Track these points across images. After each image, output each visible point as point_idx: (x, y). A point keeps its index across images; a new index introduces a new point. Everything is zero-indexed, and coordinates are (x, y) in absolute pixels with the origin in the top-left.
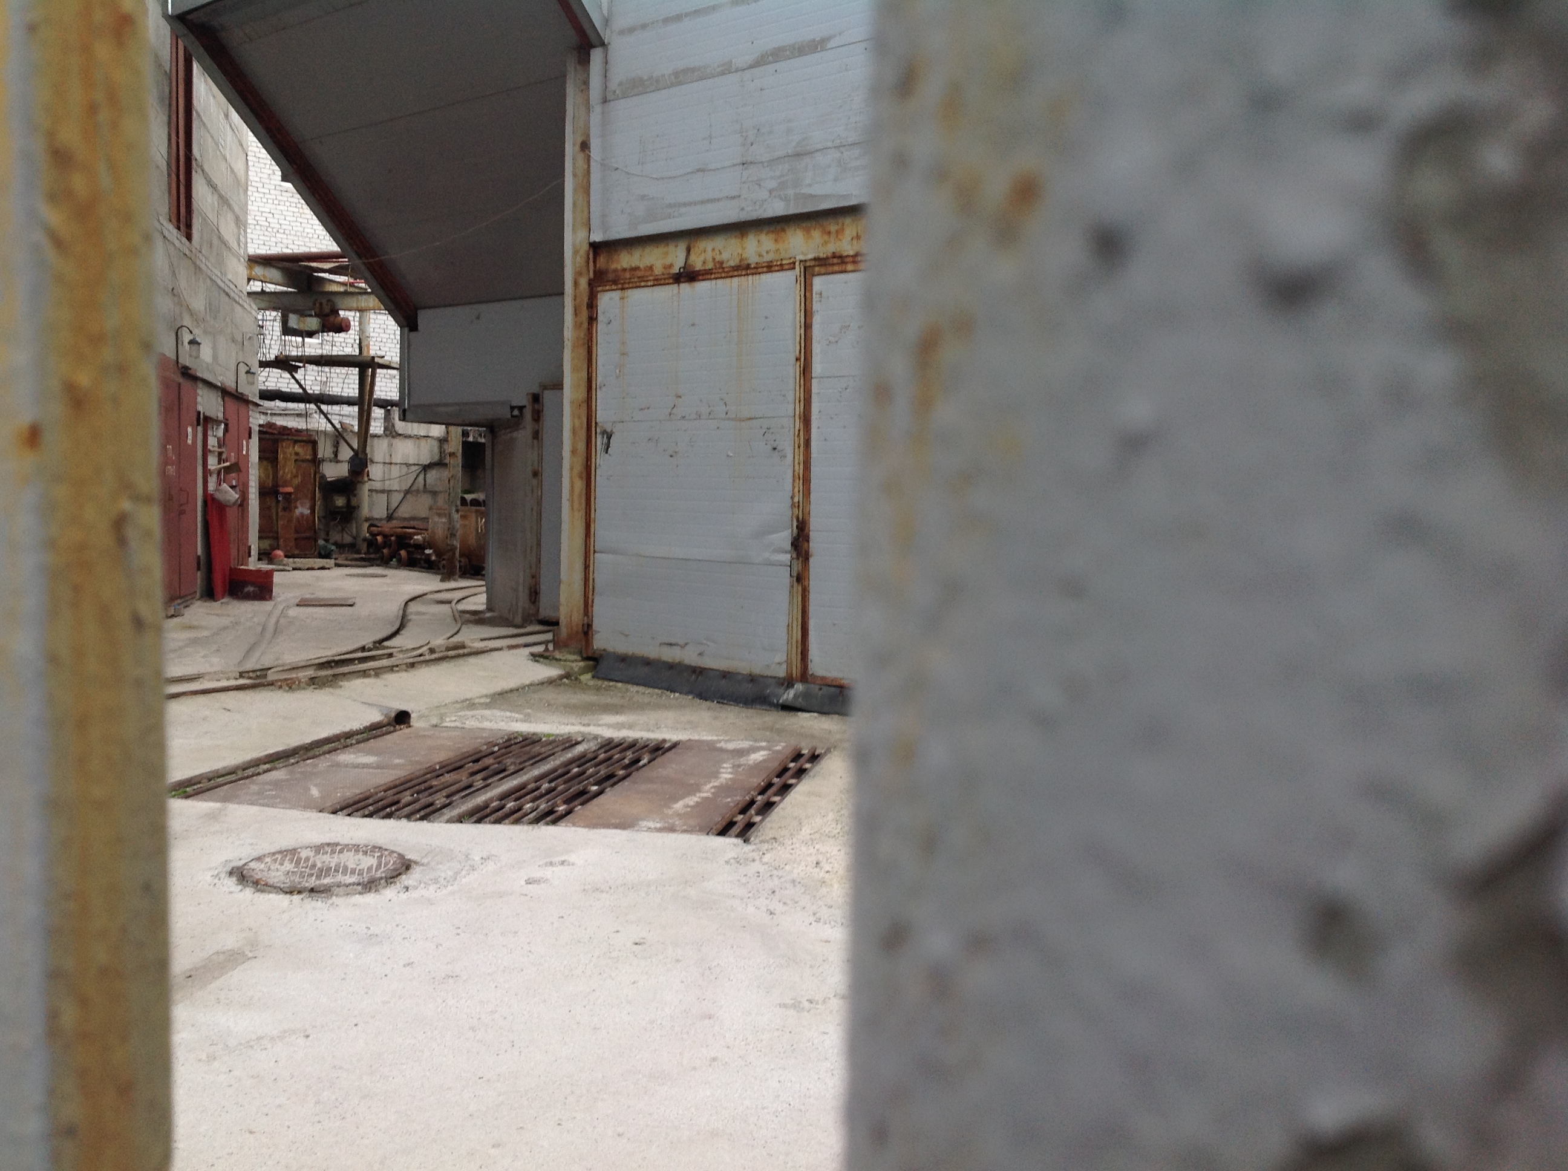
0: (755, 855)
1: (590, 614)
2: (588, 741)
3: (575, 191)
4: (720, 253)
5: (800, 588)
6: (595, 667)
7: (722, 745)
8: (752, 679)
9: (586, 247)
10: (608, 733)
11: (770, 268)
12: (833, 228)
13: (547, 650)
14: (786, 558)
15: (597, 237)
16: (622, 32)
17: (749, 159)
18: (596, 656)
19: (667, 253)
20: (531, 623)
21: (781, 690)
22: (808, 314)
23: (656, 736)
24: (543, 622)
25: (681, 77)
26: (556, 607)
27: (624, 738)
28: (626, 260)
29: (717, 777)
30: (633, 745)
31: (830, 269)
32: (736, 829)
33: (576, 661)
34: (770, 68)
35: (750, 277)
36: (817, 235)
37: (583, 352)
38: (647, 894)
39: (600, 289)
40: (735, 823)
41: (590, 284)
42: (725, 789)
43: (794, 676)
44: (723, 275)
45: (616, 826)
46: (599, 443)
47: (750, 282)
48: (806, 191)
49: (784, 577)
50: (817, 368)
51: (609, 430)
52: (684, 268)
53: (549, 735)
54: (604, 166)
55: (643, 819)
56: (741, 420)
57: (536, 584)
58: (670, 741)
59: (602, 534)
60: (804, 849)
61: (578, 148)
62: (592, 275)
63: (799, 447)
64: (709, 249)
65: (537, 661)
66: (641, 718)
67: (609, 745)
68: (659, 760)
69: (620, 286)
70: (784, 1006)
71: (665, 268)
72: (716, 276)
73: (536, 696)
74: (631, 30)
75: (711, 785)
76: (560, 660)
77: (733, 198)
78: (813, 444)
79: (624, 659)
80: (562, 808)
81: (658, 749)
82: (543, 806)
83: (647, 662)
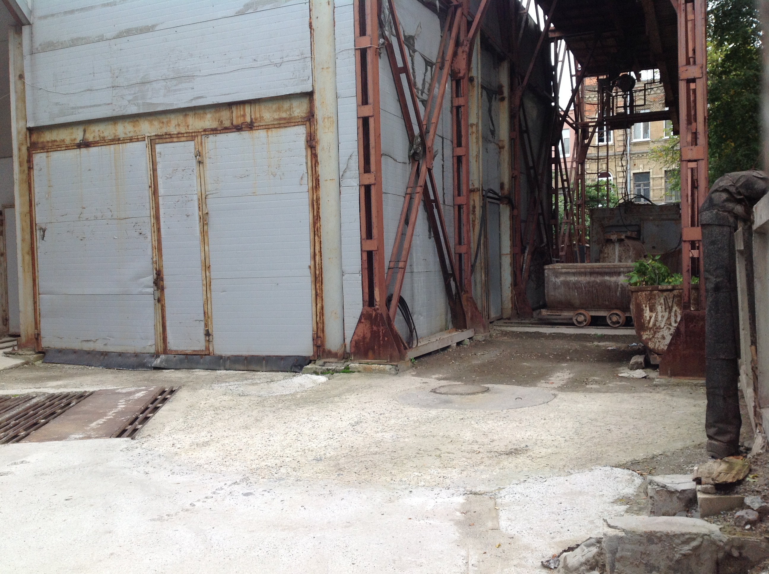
0: (138, 445)
1: (39, 328)
2: (39, 396)
3: (17, 101)
4: (103, 133)
5: (160, 305)
6: (44, 357)
7: (120, 391)
8: (136, 355)
9: (24, 130)
10: (51, 391)
11: (131, 140)
12: (165, 120)
13: (14, 350)
14: (151, 290)
15: (31, 125)
16: (40, 18)
17: (116, 85)
18: (43, 351)
19: (72, 133)
20: (5, 336)
21: (153, 360)
22: (154, 164)
23: (80, 390)
24: (11, 336)
25: (74, 42)
26: (18, 327)
27: (61, 393)
28: (48, 137)
29: (116, 408)
30: (67, 396)
31: (165, 141)
32: (127, 433)
33: (32, 354)
34: (125, 39)
35: (121, 145)
36: (156, 123)
37: (26, 186)
38: (74, 473)
39: (34, 152)
40: (127, 430)
41: (28, 150)
42: (122, 413)
43: (160, 351)
44: (105, 144)
45: (56, 440)
46: (38, 235)
47: (121, 147)
48: (148, 101)
49: (151, 301)
50: (161, 191)
51: (44, 228)
52: (83, 140)
53: (16, 395)
54: (33, 87)
55: (72, 434)
56: (120, 219)
57: (6, 315)
58: (89, 391)
59: (43, 283)
60: (166, 438)
61: (17, 77)
62: (29, 145)
63: (154, 232)
64: (97, 130)
65: (8, 356)
66: (72, 381)
67: (52, 397)
68: (82, 402)
69: (46, 150)
70: (154, 520)
71: (71, 140)
72: (101, 144)
73: (8, 375)
74: (45, 17)
75: (113, 412)
76: (22, 355)
77: (109, 104)
78: (162, 231)
79: (60, 351)
80: (23, 433)
81: (81, 397)
82: (11, 433)
83: (75, 352)
